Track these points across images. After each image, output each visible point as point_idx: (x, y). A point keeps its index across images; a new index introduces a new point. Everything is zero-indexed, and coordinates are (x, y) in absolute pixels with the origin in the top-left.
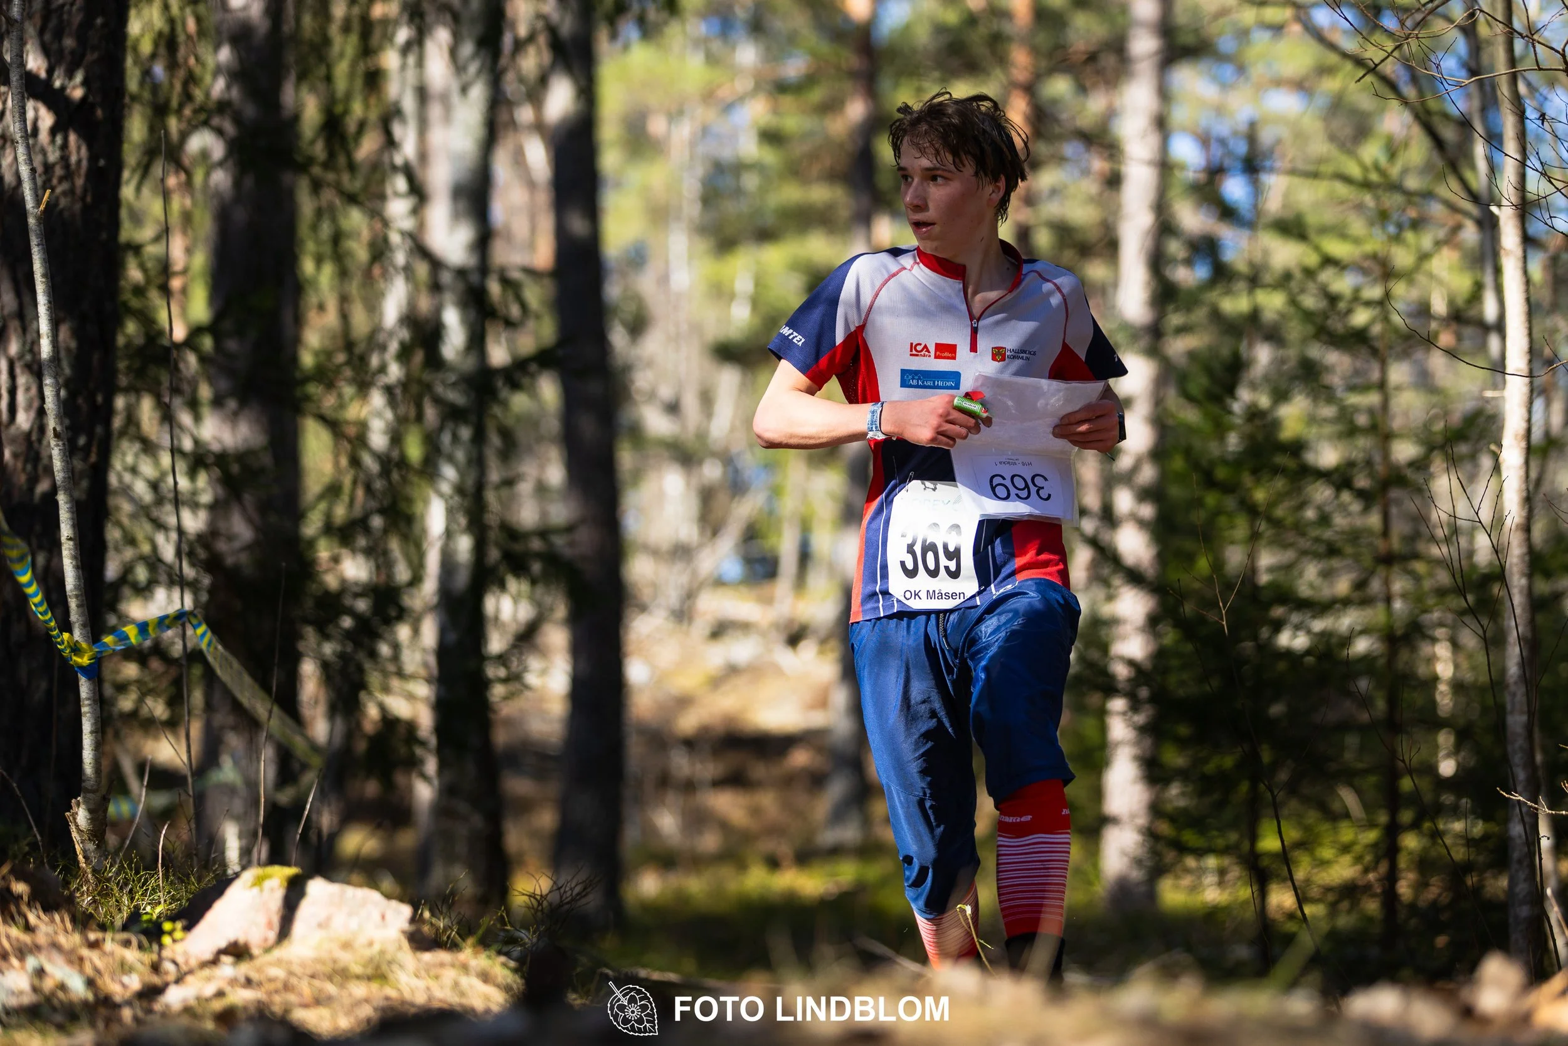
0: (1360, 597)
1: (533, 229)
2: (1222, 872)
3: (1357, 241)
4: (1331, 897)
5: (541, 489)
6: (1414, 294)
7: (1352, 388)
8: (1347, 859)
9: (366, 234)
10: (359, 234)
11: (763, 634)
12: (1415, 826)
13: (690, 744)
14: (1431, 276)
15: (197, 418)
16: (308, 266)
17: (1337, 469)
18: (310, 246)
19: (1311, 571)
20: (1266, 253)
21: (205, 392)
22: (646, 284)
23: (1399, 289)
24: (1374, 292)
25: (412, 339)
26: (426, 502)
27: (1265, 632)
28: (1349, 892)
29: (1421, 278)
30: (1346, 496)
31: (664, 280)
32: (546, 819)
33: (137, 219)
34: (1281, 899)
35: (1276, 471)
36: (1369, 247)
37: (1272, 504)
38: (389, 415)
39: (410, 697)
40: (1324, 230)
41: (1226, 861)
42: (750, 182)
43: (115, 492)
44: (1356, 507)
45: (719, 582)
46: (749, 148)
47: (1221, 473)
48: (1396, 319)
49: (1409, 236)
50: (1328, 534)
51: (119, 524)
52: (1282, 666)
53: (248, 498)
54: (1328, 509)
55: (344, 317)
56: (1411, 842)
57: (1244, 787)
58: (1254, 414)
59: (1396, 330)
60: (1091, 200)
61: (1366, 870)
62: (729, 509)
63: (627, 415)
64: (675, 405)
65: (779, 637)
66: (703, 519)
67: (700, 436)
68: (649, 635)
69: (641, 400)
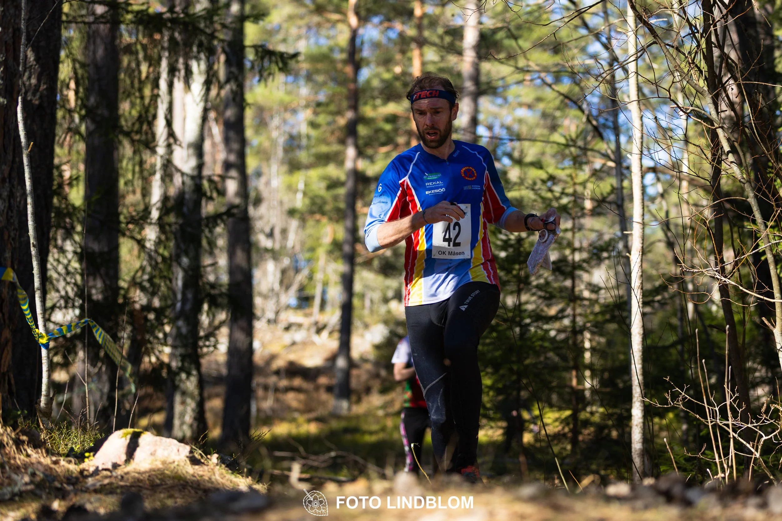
1: (214, 162)
11: (308, 330)
13: (277, 372)
22: (261, 184)
31: (268, 183)
42: (304, 142)
45: (288, 307)
46: (304, 129)
53: (103, 271)
61: (564, 428)
62: (294, 277)
63: (253, 238)
64: (271, 235)
65: (313, 329)
66: (281, 282)
67: (283, 247)
68: (260, 329)
69: (258, 232)
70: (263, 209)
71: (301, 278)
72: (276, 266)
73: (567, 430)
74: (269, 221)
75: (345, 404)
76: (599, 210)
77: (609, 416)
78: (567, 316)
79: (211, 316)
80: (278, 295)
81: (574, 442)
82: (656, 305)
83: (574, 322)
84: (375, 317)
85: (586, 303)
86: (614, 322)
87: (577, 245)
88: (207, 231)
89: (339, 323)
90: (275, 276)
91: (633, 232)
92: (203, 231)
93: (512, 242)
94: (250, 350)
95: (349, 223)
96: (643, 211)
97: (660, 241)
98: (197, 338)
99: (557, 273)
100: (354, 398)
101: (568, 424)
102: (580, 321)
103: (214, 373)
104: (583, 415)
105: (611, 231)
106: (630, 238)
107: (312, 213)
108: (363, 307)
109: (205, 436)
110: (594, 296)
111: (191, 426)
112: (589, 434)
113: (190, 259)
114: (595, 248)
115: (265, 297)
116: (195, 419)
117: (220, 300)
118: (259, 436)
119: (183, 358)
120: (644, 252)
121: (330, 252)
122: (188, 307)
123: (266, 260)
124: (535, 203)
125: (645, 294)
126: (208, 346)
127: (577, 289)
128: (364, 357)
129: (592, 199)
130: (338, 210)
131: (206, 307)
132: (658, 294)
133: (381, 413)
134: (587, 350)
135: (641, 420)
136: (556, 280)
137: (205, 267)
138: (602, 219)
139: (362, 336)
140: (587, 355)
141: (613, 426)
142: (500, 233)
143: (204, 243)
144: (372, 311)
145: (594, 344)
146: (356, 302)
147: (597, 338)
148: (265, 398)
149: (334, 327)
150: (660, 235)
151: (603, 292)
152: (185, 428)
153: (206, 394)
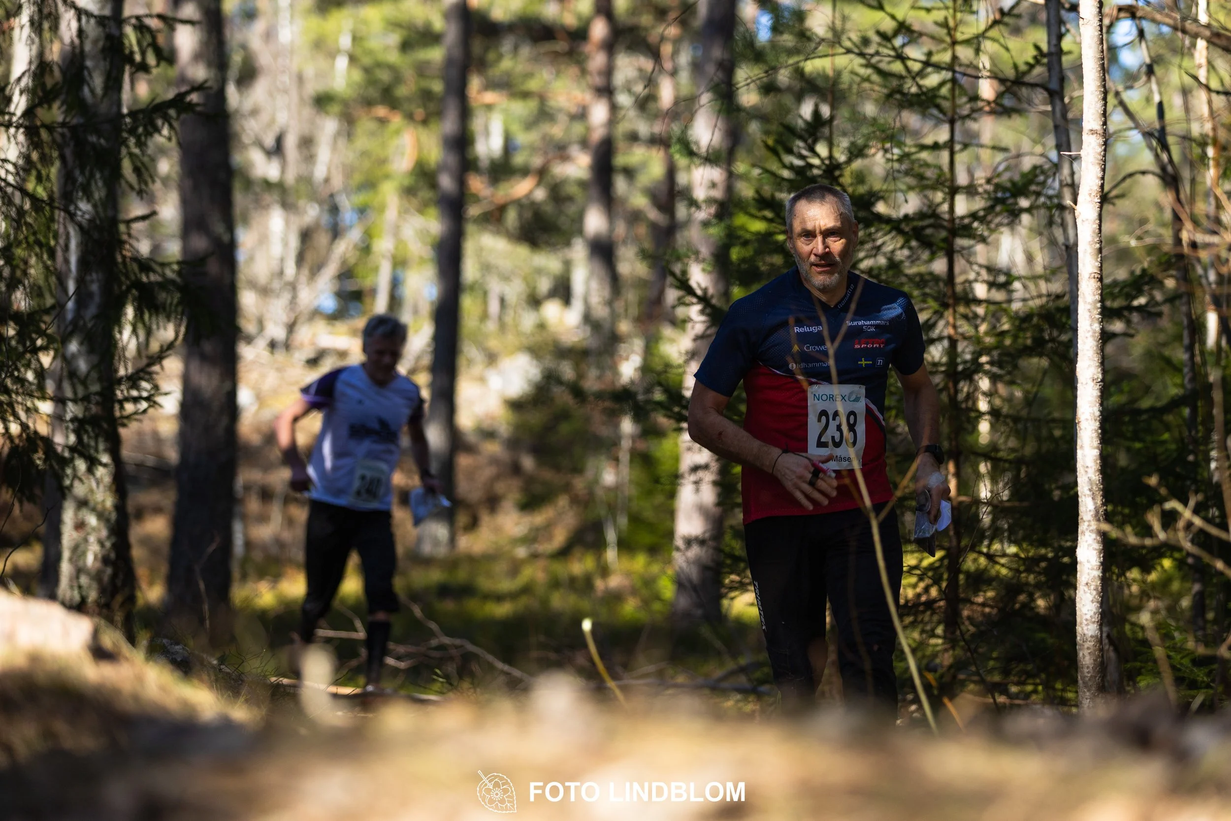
22: (254, 36)
31: (270, 35)
45: (316, 314)
62: (329, 248)
63: (237, 159)
64: (277, 150)
66: (300, 258)
67: (305, 179)
68: (254, 362)
69: (249, 145)
70: (259, 93)
71: (344, 248)
72: (288, 222)
73: (934, 592)
74: (273, 121)
75: (439, 530)
76: (1007, 102)
77: (1030, 564)
78: (940, 339)
79: (142, 333)
80: (293, 287)
81: (952, 620)
82: (1135, 317)
83: (952, 351)
84: (511, 338)
85: (980, 310)
86: (1041, 355)
87: (962, 179)
88: (132, 141)
89: (430, 349)
90: (286, 244)
91: (1082, 153)
92: (124, 142)
93: (816, 172)
94: (232, 409)
95: (449, 125)
96: (1105, 105)
97: (1144, 173)
98: (110, 381)
99: (914, 243)
100: (462, 519)
101: (937, 581)
102: (966, 351)
103: (150, 461)
104: (972, 562)
105: (1039, 149)
106: (1075, 165)
107: (369, 103)
108: (484, 316)
109: (131, 599)
110: (999, 296)
111: (97, 577)
112: (984, 605)
113: (95, 206)
114: (998, 187)
115: (265, 291)
116: (105, 560)
117: (162, 296)
118: (247, 600)
119: (80, 425)
120: (1104, 199)
121: (409, 192)
122: (91, 311)
123: (267, 207)
124: (866, 85)
125: (1107, 291)
126: (136, 400)
127: (959, 279)
128: (486, 425)
129: (995, 76)
130: (426, 95)
131: (130, 312)
132: (1140, 293)
133: (521, 552)
134: (981, 414)
135: (1098, 573)
136: (913, 259)
137: (128, 222)
138: (1017, 121)
139: (482, 380)
140: (984, 427)
141: (1038, 586)
142: (790, 151)
143: (127, 166)
144: (502, 326)
145: (997, 402)
146: (468, 304)
147: (1002, 389)
148: (263, 518)
149: (418, 358)
150: (1146, 159)
151: (1017, 285)
152: (84, 580)
153: (130, 507)
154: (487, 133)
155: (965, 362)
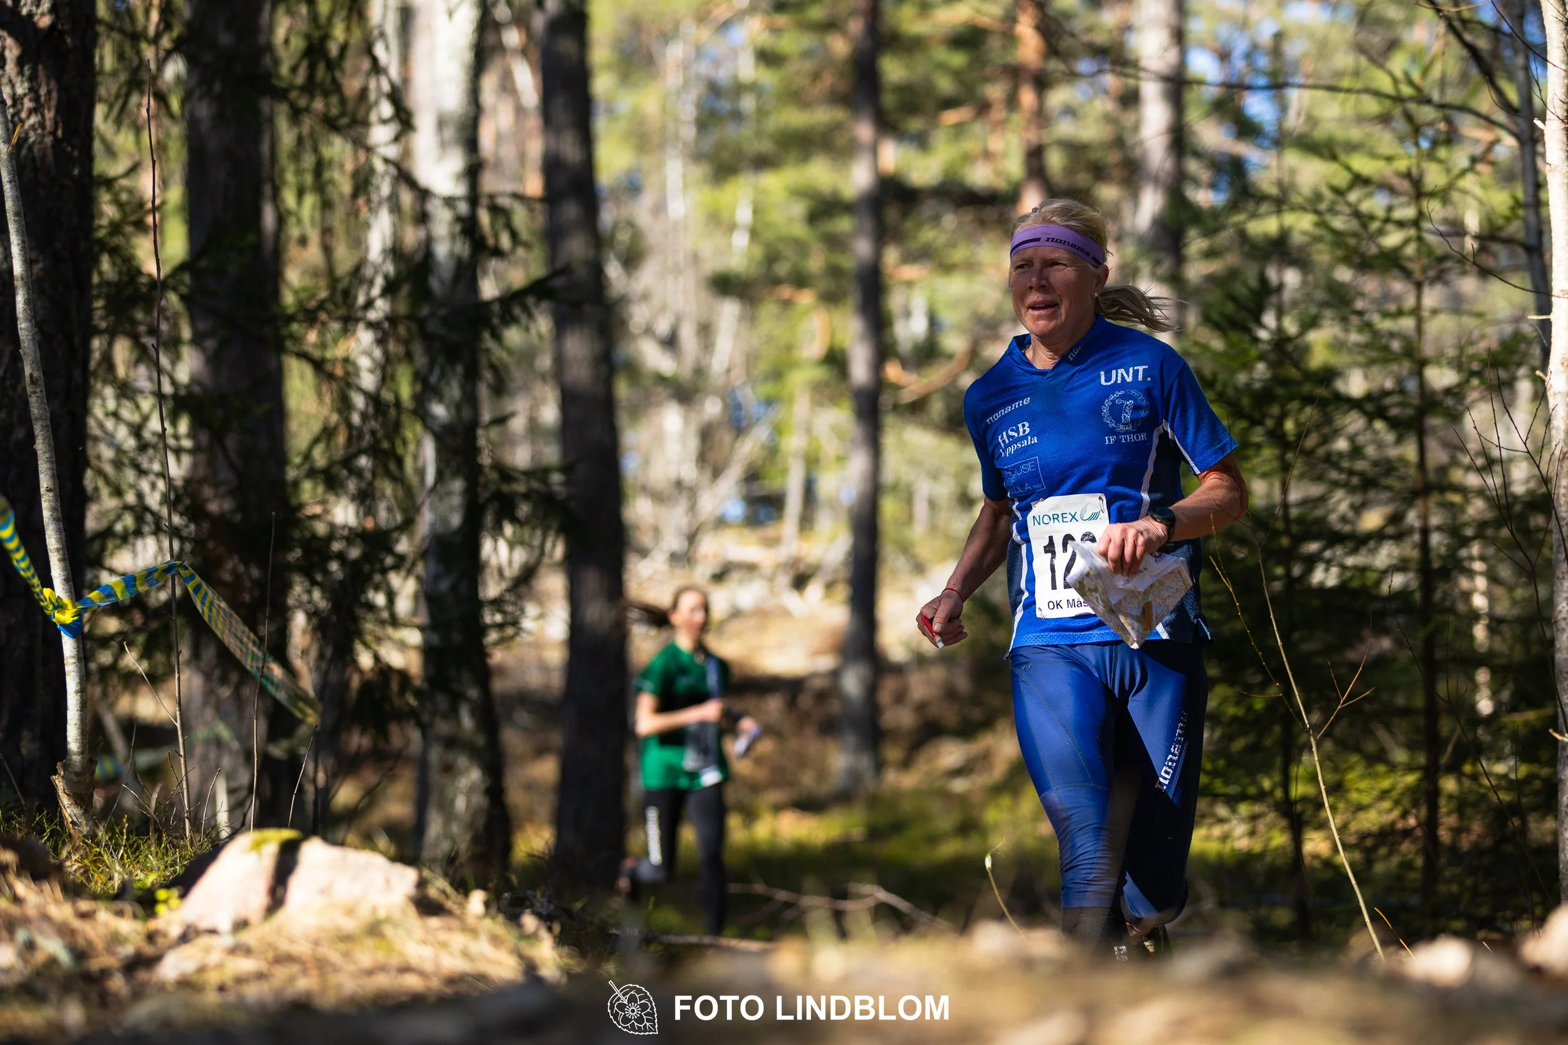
0: (1394, 529)
1: (522, 157)
2: (1254, 818)
3: (1389, 159)
4: (1369, 842)
5: (534, 429)
6: (1449, 212)
7: (1386, 315)
8: (1386, 805)
9: (349, 167)
10: (342, 166)
11: (771, 579)
12: (1454, 769)
14: (1465, 192)
15: (176, 358)
16: (289, 198)
17: (1369, 397)
18: (290, 177)
19: (1341, 503)
20: (1293, 172)
21: (186, 333)
22: (641, 211)
23: (1433, 207)
24: (1407, 212)
25: (398, 273)
26: (419, 443)
27: (1297, 570)
28: (1387, 836)
29: (1455, 196)
30: (1379, 425)
31: (659, 208)
32: (547, 770)
33: (111, 152)
34: (1315, 844)
35: (1308, 400)
36: (1402, 165)
37: (1301, 435)
38: (378, 353)
39: (402, 646)
40: (1353, 147)
41: (1257, 808)
42: (748, 103)
43: (96, 439)
44: (1390, 437)
45: (721, 523)
46: (747, 69)
47: (1245, 402)
48: (1430, 238)
49: (1442, 153)
50: (1360, 465)
51: (100, 472)
52: (1316, 602)
53: (231, 442)
54: (1361, 439)
55: (327, 250)
56: (1449, 784)
57: (1277, 729)
58: (1281, 341)
59: (1430, 252)
60: (1108, 119)
61: (1404, 815)
62: (732, 448)
63: (624, 350)
64: (671, 342)
65: (784, 580)
66: (702, 458)
67: (700, 372)
68: (650, 579)
69: (639, 335)
70: (647, 277)
71: (748, 448)
72: (686, 420)
74: (666, 306)
75: (864, 764)
77: (1521, 785)
78: (1408, 533)
80: (693, 493)
84: (940, 543)
89: (851, 559)
90: (685, 444)
101: (1414, 805)
107: (772, 282)
108: (910, 519)
113: (447, 408)
115: (658, 497)
121: (819, 385)
123: (659, 404)
127: (1431, 464)
130: (837, 273)
133: (959, 785)
134: (1478, 616)
140: (1480, 631)
144: (933, 528)
146: (889, 507)
149: (836, 571)
152: (457, 829)
153: (503, 748)
154: (907, 314)
155: (1440, 557)
